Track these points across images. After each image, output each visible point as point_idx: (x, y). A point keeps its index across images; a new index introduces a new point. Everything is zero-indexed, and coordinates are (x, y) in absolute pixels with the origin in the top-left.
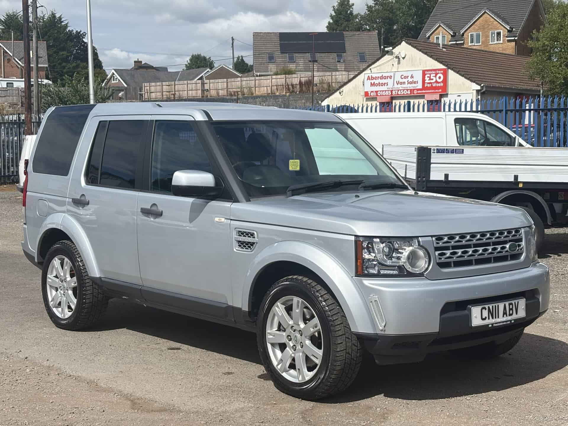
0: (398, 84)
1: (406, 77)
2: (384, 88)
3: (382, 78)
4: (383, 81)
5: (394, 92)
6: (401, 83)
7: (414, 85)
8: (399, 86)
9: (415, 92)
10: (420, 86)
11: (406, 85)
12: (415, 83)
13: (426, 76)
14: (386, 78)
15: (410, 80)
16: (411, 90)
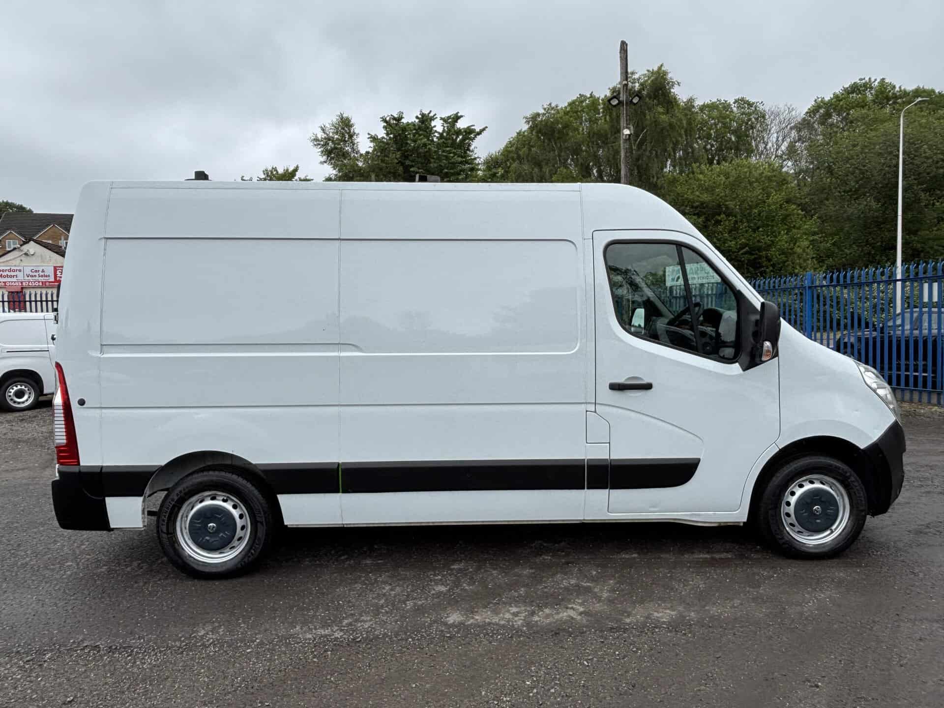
0: (28, 277)
1: (36, 271)
2: (14, 279)
3: (10, 271)
4: (12, 274)
5: (24, 284)
6: (32, 276)
7: (46, 278)
8: (30, 278)
9: (47, 284)
10: (52, 279)
11: (37, 278)
12: (46, 276)
13: (58, 271)
14: (14, 271)
15: (41, 274)
16: (42, 282)
